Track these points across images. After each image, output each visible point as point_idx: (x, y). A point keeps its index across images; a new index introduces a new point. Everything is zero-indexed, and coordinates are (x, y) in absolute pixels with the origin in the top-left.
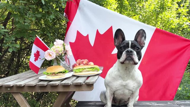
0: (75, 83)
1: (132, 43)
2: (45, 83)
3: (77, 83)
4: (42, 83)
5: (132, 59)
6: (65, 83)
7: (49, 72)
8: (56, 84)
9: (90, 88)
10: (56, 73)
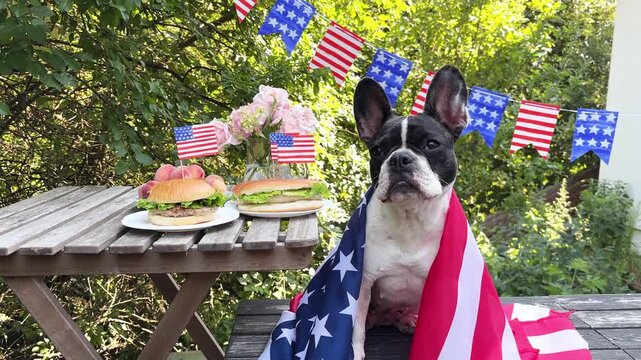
0: (251, 244)
1: (410, 128)
2: (143, 243)
3: (257, 243)
4: (127, 241)
5: (414, 187)
6: (214, 245)
7: (161, 202)
8: (182, 246)
9: (300, 260)
10: (186, 205)
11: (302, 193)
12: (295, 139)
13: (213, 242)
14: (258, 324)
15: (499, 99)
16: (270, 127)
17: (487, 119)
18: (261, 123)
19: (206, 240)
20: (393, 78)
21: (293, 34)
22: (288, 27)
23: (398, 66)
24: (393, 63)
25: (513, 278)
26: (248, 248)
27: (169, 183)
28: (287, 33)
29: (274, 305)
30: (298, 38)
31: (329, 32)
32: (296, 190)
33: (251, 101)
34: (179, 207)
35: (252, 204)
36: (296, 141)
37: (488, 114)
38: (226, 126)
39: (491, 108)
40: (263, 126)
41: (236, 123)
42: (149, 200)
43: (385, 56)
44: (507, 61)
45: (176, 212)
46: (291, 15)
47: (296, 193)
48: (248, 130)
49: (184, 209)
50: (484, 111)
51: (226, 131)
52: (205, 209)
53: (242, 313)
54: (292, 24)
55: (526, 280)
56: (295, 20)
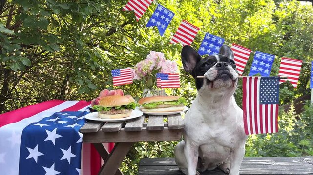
2: (96, 127)
3: (154, 127)
4: (89, 126)
6: (133, 128)
7: (105, 106)
8: (117, 128)
9: (176, 136)
10: (118, 108)
11: (174, 103)
12: (169, 76)
13: (132, 126)
14: (150, 170)
15: (269, 57)
16: (156, 71)
17: (264, 67)
18: (152, 69)
19: (128, 125)
20: (214, 47)
21: (163, 26)
22: (161, 23)
23: (217, 41)
24: (214, 40)
25: (269, 150)
26: (150, 129)
27: (109, 97)
28: (160, 26)
29: (158, 161)
30: (165, 28)
31: (181, 25)
32: (170, 101)
33: (146, 59)
34: (114, 109)
35: (149, 108)
36: (170, 77)
37: (265, 65)
38: (134, 70)
39: (266, 62)
40: (152, 70)
41: (139, 68)
42: (99, 106)
43: (210, 36)
44: (263, 42)
45: (113, 112)
46: (162, 17)
47: (170, 103)
48: (145, 72)
49: (116, 110)
50: (262, 63)
51: (134, 73)
52: (127, 110)
53: (142, 165)
54: (163, 22)
55: (277, 152)
56: (164, 20)
